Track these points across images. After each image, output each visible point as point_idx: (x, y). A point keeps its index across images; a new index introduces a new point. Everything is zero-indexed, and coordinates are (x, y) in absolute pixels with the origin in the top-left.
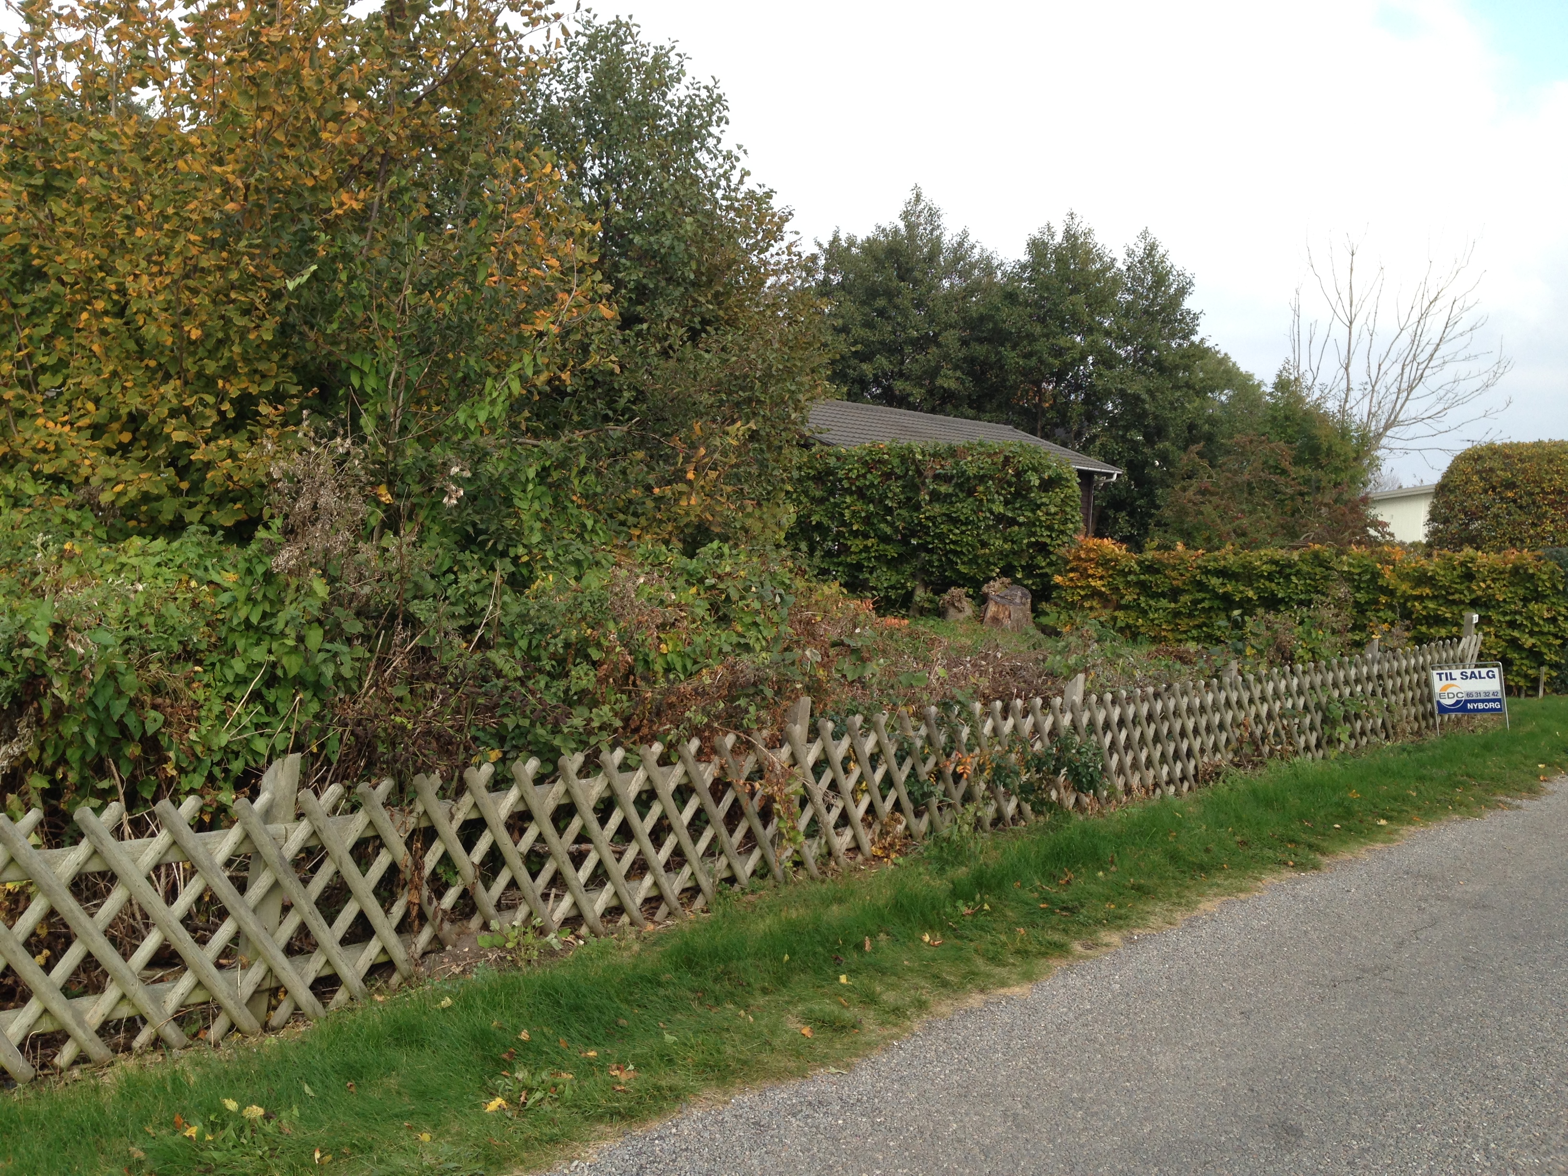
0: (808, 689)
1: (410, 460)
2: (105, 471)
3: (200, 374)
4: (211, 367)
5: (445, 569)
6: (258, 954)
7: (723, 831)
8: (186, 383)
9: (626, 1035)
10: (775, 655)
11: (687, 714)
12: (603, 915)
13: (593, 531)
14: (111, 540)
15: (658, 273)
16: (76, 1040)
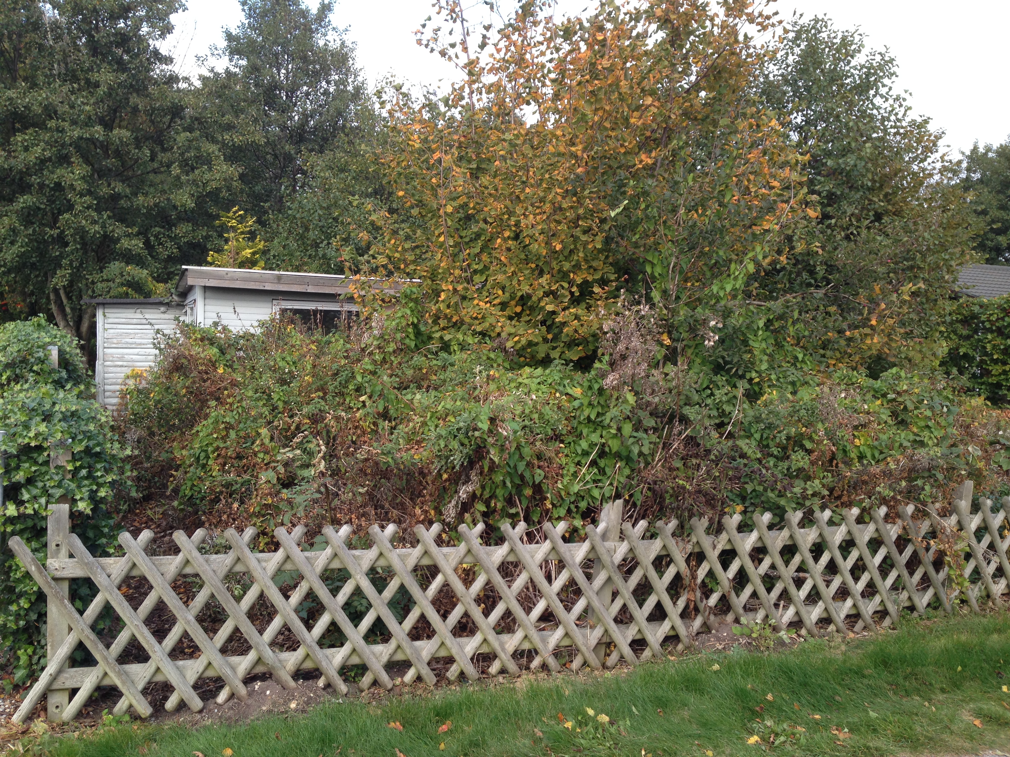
0: (970, 475)
1: (682, 318)
2: (509, 329)
3: (560, 271)
4: (567, 266)
5: (704, 386)
6: (599, 620)
7: (905, 573)
8: (553, 276)
9: (840, 708)
10: (945, 450)
11: (878, 489)
12: (817, 623)
13: (803, 361)
14: (512, 369)
15: (843, 184)
16: (500, 659)
